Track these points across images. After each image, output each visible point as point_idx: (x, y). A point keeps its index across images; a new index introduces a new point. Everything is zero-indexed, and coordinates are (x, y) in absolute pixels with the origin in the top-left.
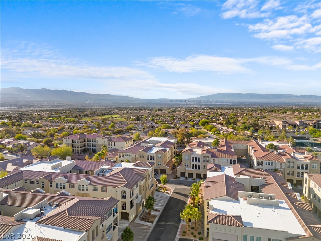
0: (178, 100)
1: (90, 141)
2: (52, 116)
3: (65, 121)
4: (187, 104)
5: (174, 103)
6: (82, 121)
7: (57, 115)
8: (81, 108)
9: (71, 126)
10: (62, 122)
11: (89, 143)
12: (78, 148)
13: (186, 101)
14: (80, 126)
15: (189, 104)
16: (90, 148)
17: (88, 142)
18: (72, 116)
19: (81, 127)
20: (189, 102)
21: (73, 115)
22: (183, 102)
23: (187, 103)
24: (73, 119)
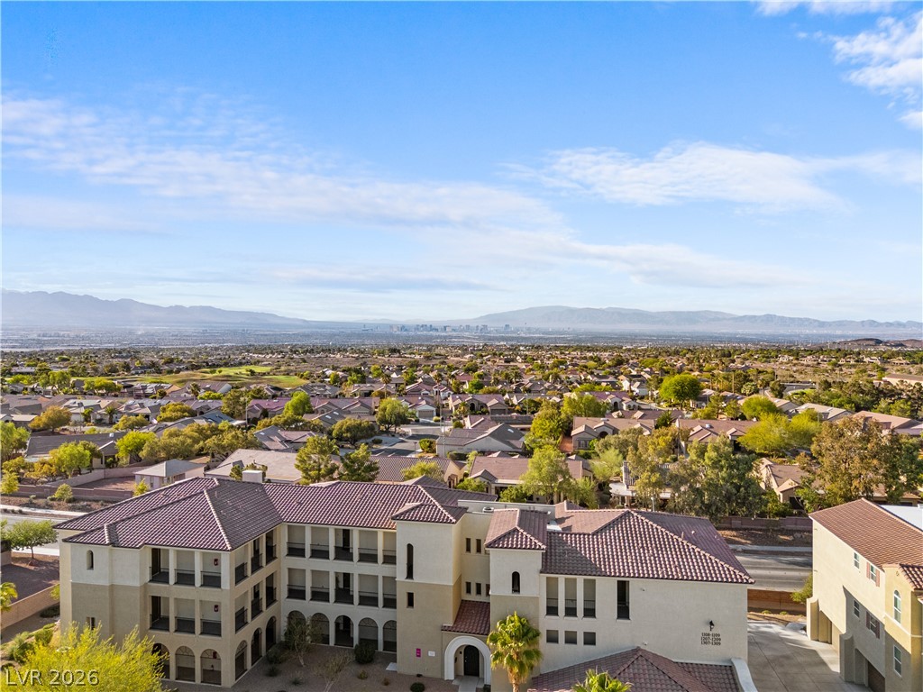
0: (422, 326)
1: (320, 553)
2: (14, 369)
3: (68, 385)
4: (451, 337)
5: (412, 333)
6: (144, 388)
7: (36, 365)
8: (122, 347)
9: (98, 407)
10: (54, 393)
11: (308, 564)
12: (212, 628)
13: (445, 327)
14: (142, 406)
15: (455, 337)
16: (320, 619)
17: (296, 562)
18: (96, 370)
19: (147, 411)
20: (454, 330)
21: (101, 368)
22: (437, 330)
23: (449, 333)
24: (99, 380)
